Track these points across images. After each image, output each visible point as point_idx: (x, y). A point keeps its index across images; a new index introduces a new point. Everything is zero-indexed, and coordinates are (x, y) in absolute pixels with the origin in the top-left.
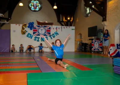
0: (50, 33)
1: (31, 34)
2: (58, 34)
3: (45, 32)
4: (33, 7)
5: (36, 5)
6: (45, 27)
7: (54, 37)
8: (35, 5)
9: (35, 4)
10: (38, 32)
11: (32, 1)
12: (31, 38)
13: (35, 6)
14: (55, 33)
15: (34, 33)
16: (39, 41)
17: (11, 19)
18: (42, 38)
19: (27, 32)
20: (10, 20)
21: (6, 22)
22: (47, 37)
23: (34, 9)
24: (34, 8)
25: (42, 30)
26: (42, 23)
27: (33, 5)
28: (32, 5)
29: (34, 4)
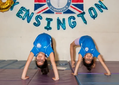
0: (81, 7)
1: (28, 11)
2: (106, 9)
3: (68, 4)
7: (94, 17)
10: (49, 4)
12: (28, 22)
14: (96, 4)
15: (37, 7)
16: (50, 28)
18: (58, 20)
19: (18, 3)
22: (74, 18)
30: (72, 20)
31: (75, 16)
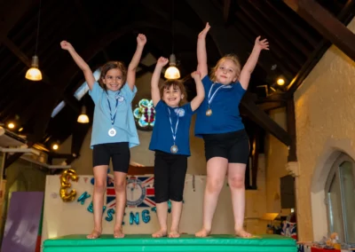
4: (143, 118)
5: (152, 113)
6: (143, 179)
8: (149, 111)
9: (149, 108)
11: (140, 102)
13: (149, 115)
15: (109, 200)
17: (78, 155)
18: (132, 214)
20: (74, 158)
21: (64, 164)
23: (147, 124)
24: (146, 121)
25: (132, 189)
26: (138, 167)
27: (143, 111)
28: (140, 113)
29: (146, 109)
30: (146, 215)
31: (149, 209)
